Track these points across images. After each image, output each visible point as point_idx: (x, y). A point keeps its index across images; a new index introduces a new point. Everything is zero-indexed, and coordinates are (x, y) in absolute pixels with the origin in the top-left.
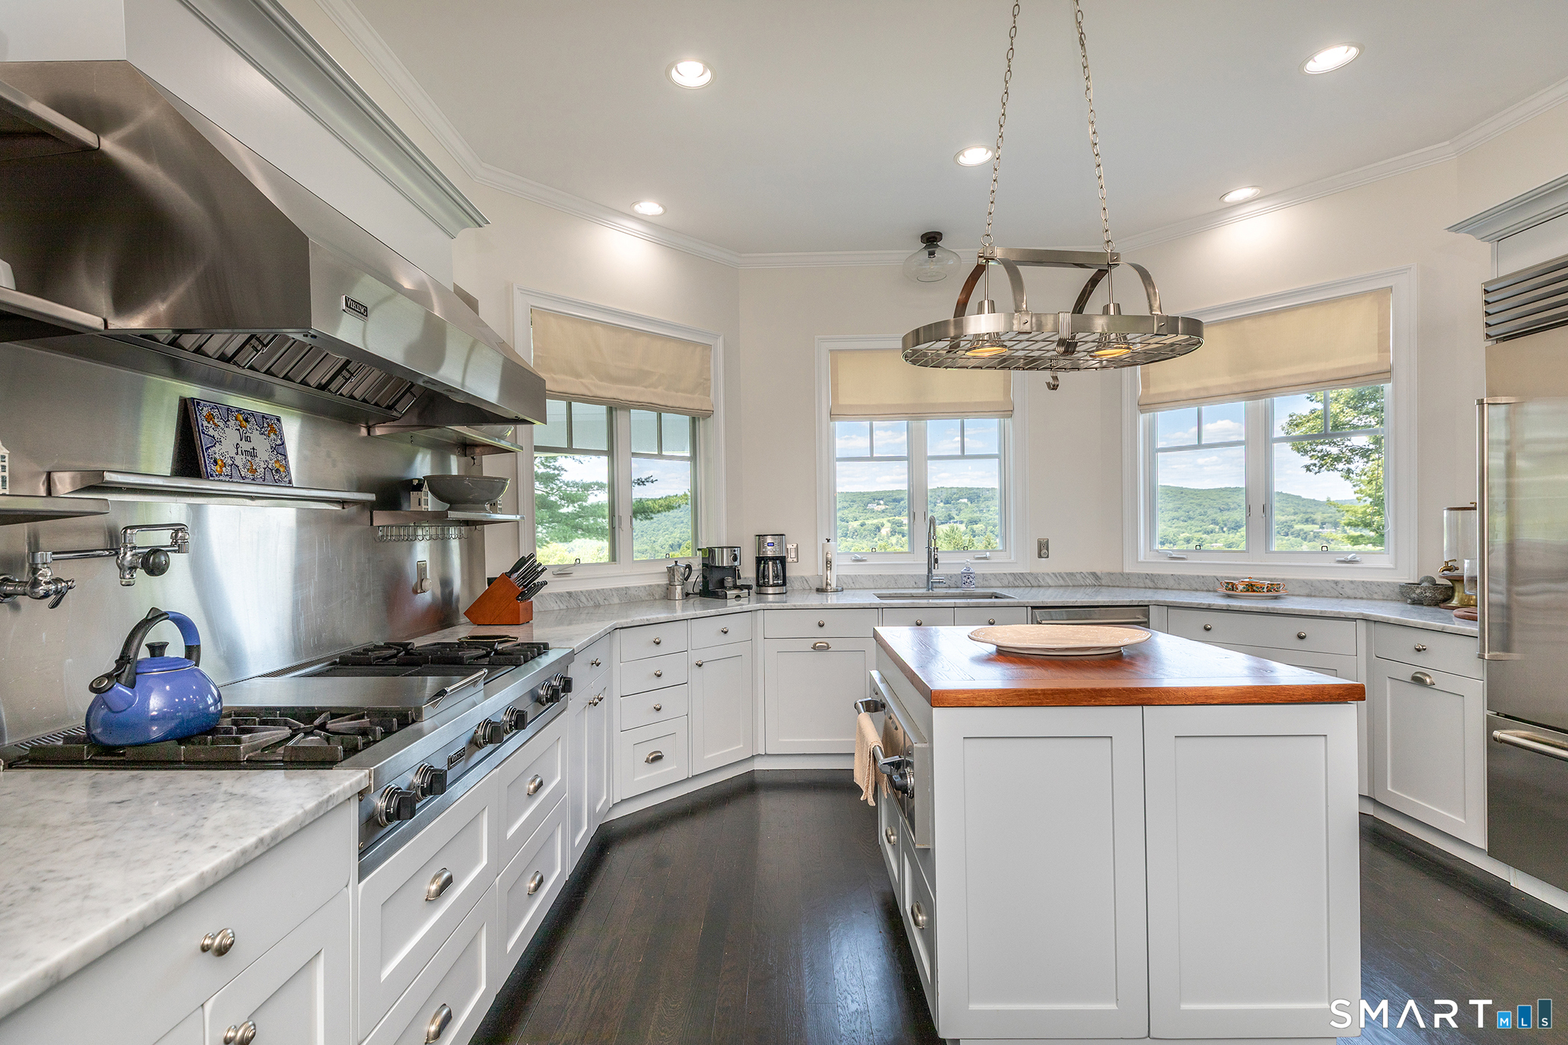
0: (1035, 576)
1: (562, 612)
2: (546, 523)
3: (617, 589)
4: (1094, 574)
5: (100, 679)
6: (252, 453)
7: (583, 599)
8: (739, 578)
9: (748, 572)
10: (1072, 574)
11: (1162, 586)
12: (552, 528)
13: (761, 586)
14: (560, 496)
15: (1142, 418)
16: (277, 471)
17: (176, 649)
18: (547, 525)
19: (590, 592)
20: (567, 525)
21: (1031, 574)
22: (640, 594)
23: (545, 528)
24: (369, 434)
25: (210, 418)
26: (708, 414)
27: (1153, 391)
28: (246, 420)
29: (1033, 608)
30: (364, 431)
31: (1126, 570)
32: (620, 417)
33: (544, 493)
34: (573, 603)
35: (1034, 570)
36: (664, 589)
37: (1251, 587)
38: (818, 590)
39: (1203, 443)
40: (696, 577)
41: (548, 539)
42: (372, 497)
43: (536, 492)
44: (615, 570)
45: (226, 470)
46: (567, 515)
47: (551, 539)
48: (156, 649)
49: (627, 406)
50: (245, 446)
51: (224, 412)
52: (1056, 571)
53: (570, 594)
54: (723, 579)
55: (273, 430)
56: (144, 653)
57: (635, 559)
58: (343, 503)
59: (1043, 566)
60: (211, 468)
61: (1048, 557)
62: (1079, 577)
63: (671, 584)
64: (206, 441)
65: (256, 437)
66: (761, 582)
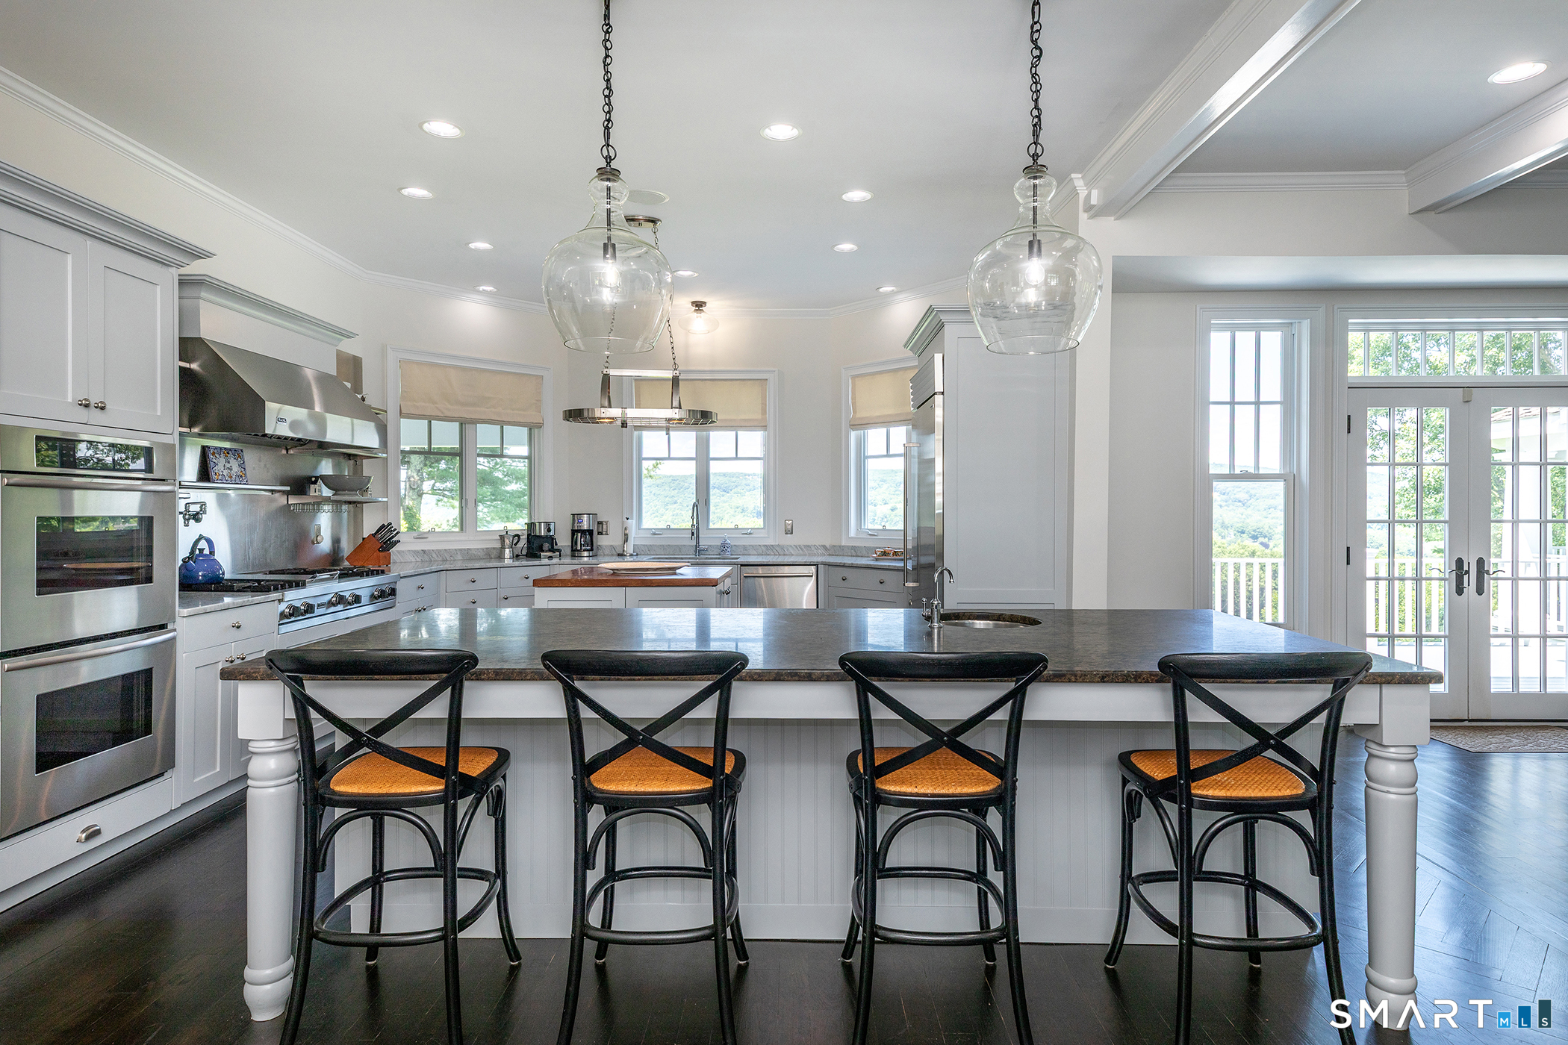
0: (782, 547)
1: (418, 563)
2: (487, 501)
3: (461, 550)
4: (824, 547)
5: (185, 558)
6: (230, 469)
7: (434, 555)
8: (556, 545)
9: (563, 541)
10: (808, 546)
11: (860, 555)
12: (494, 507)
13: (575, 551)
14: (504, 471)
15: (853, 434)
16: (241, 476)
17: (207, 552)
18: (489, 503)
19: (439, 551)
20: (511, 503)
21: (779, 546)
22: (479, 554)
23: (486, 507)
24: (287, 453)
25: (213, 454)
26: (540, 426)
27: (858, 415)
28: (228, 453)
29: (742, 565)
30: (284, 452)
31: (843, 544)
32: (468, 427)
33: (486, 468)
34: (426, 558)
35: (781, 543)
36: (498, 551)
37: (885, 553)
38: (619, 555)
39: (891, 453)
40: (523, 543)
41: (489, 519)
42: (288, 488)
43: (479, 467)
44: (463, 537)
45: (220, 477)
46: (512, 493)
47: (493, 519)
48: (201, 550)
49: (475, 422)
50: (228, 465)
51: (219, 450)
52: (797, 543)
53: (424, 551)
54: (542, 545)
55: (239, 457)
56: (197, 552)
57: (478, 529)
58: (272, 491)
59: (789, 540)
60: (214, 477)
61: (792, 533)
62: (813, 549)
63: (503, 547)
64: (212, 464)
65: (232, 460)
66: (574, 548)
